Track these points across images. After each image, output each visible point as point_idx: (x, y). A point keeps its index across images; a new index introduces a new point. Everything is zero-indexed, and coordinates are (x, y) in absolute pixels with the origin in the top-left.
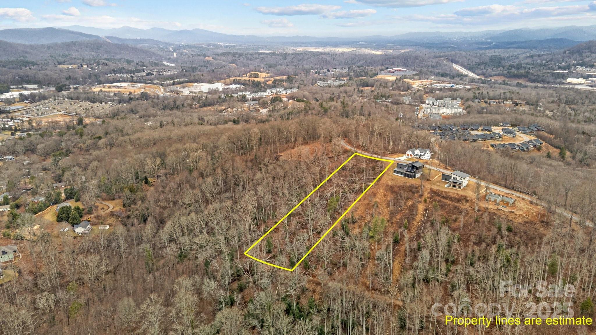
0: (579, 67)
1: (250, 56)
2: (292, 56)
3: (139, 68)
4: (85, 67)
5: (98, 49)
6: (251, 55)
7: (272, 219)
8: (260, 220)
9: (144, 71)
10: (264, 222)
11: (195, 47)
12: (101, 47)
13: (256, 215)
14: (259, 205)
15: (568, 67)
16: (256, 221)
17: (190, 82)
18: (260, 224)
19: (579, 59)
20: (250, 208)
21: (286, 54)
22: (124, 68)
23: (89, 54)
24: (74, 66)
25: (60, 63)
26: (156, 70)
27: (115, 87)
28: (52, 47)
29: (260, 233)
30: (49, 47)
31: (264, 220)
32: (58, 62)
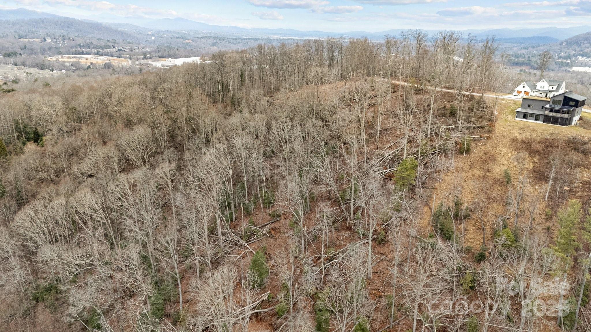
0: (580, 57)
1: (232, 41)
2: (277, 42)
3: (110, 44)
4: (49, 41)
5: (68, 27)
6: (234, 39)
7: (265, 208)
8: (237, 208)
9: (114, 48)
10: (248, 213)
11: (175, 32)
12: (72, 25)
13: (228, 197)
14: (237, 178)
15: (569, 57)
16: (228, 211)
17: (164, 57)
18: (237, 218)
19: (579, 49)
20: (216, 181)
21: (271, 39)
22: (92, 43)
23: (58, 32)
24: (37, 40)
25: (21, 37)
26: (128, 47)
27: (74, 57)
28: (18, 24)
29: (237, 238)
30: (14, 24)
31: (246, 209)
32: (19, 36)
